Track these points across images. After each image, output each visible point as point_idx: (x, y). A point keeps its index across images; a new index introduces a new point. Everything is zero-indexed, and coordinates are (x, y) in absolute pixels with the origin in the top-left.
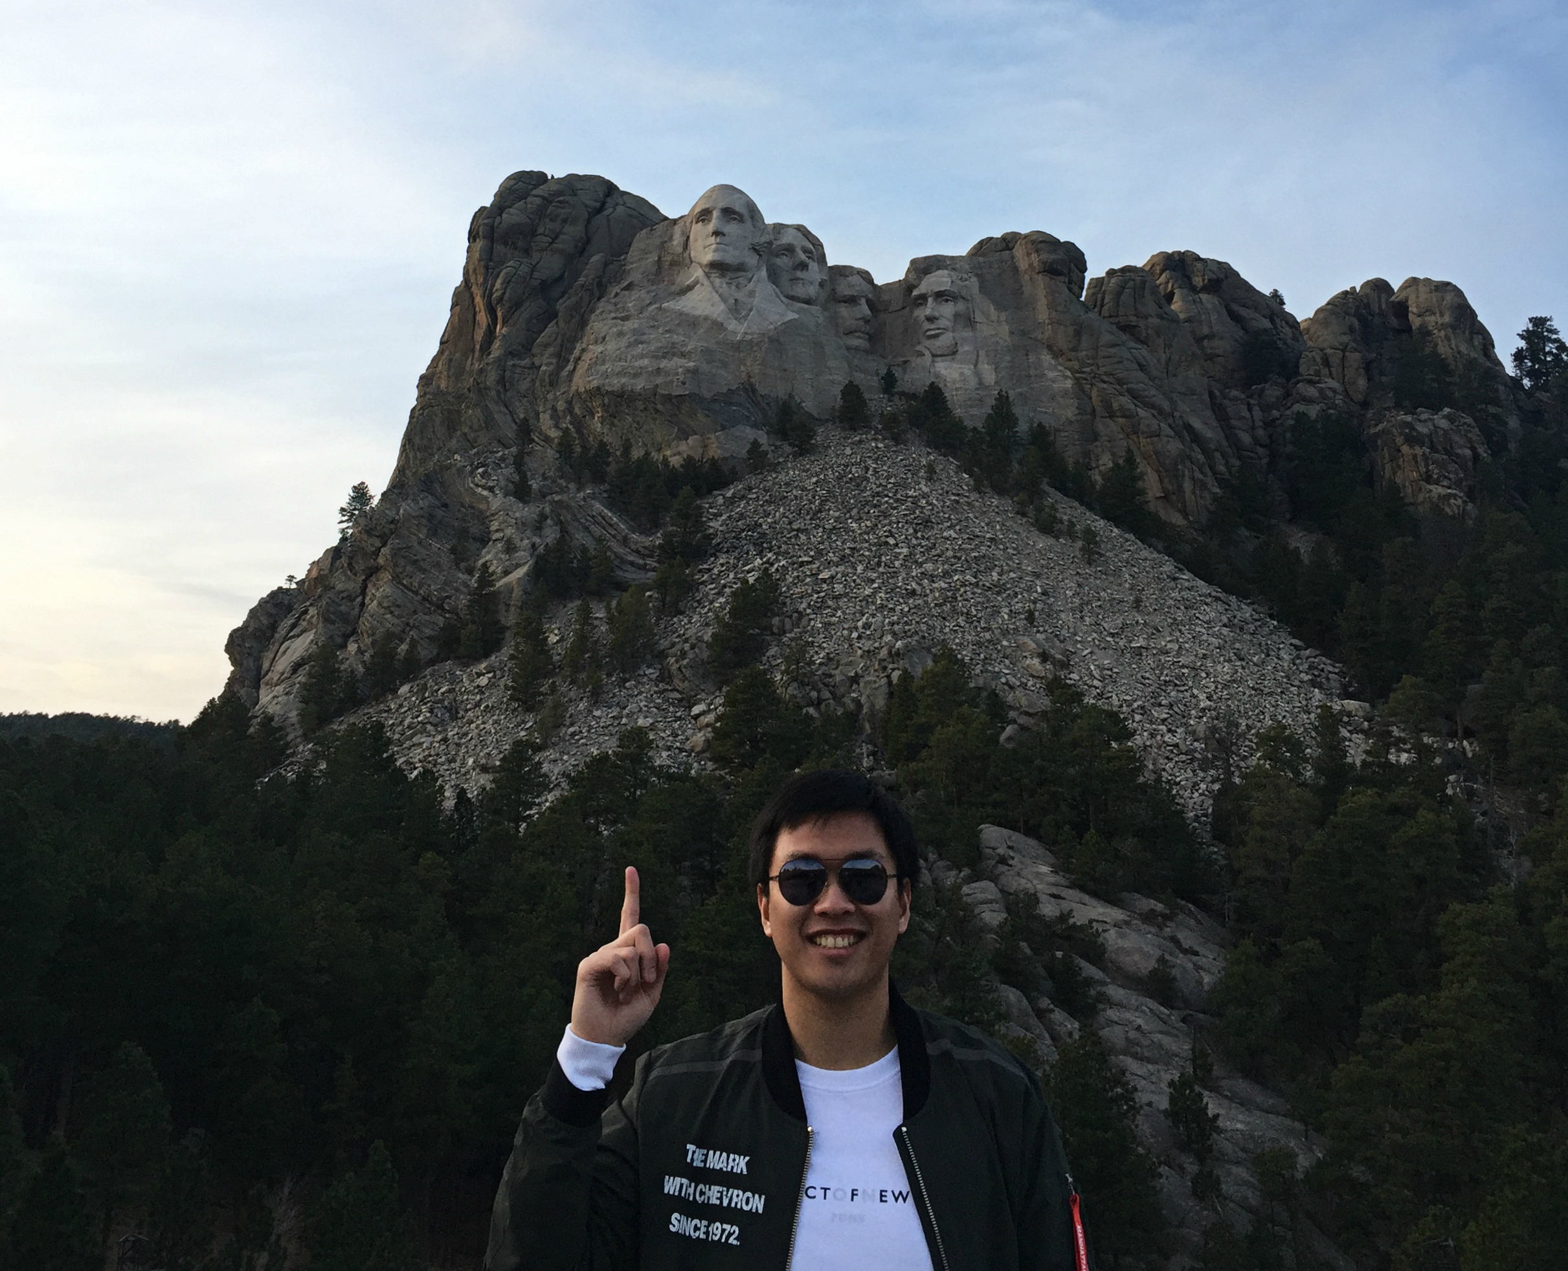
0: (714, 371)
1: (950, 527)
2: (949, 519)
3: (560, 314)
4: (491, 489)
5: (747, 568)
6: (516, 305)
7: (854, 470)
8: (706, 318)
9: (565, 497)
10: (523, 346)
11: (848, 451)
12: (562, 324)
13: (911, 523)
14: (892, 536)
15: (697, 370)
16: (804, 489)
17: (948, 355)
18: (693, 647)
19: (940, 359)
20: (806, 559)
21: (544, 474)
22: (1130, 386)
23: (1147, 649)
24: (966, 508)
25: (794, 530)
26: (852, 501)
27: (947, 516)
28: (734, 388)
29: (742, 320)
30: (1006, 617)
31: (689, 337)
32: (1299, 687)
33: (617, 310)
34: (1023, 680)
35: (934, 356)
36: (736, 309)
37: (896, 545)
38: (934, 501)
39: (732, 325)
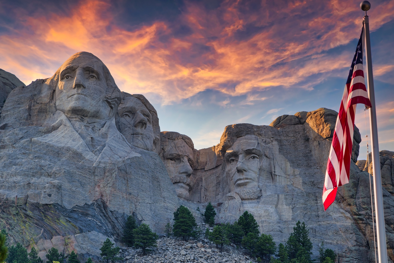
0: (74, 189)
8: (68, 149)
11: (183, 252)
15: (60, 187)
17: (254, 198)
28: (89, 204)
29: (97, 152)
31: (55, 162)
35: (242, 199)
36: (92, 144)
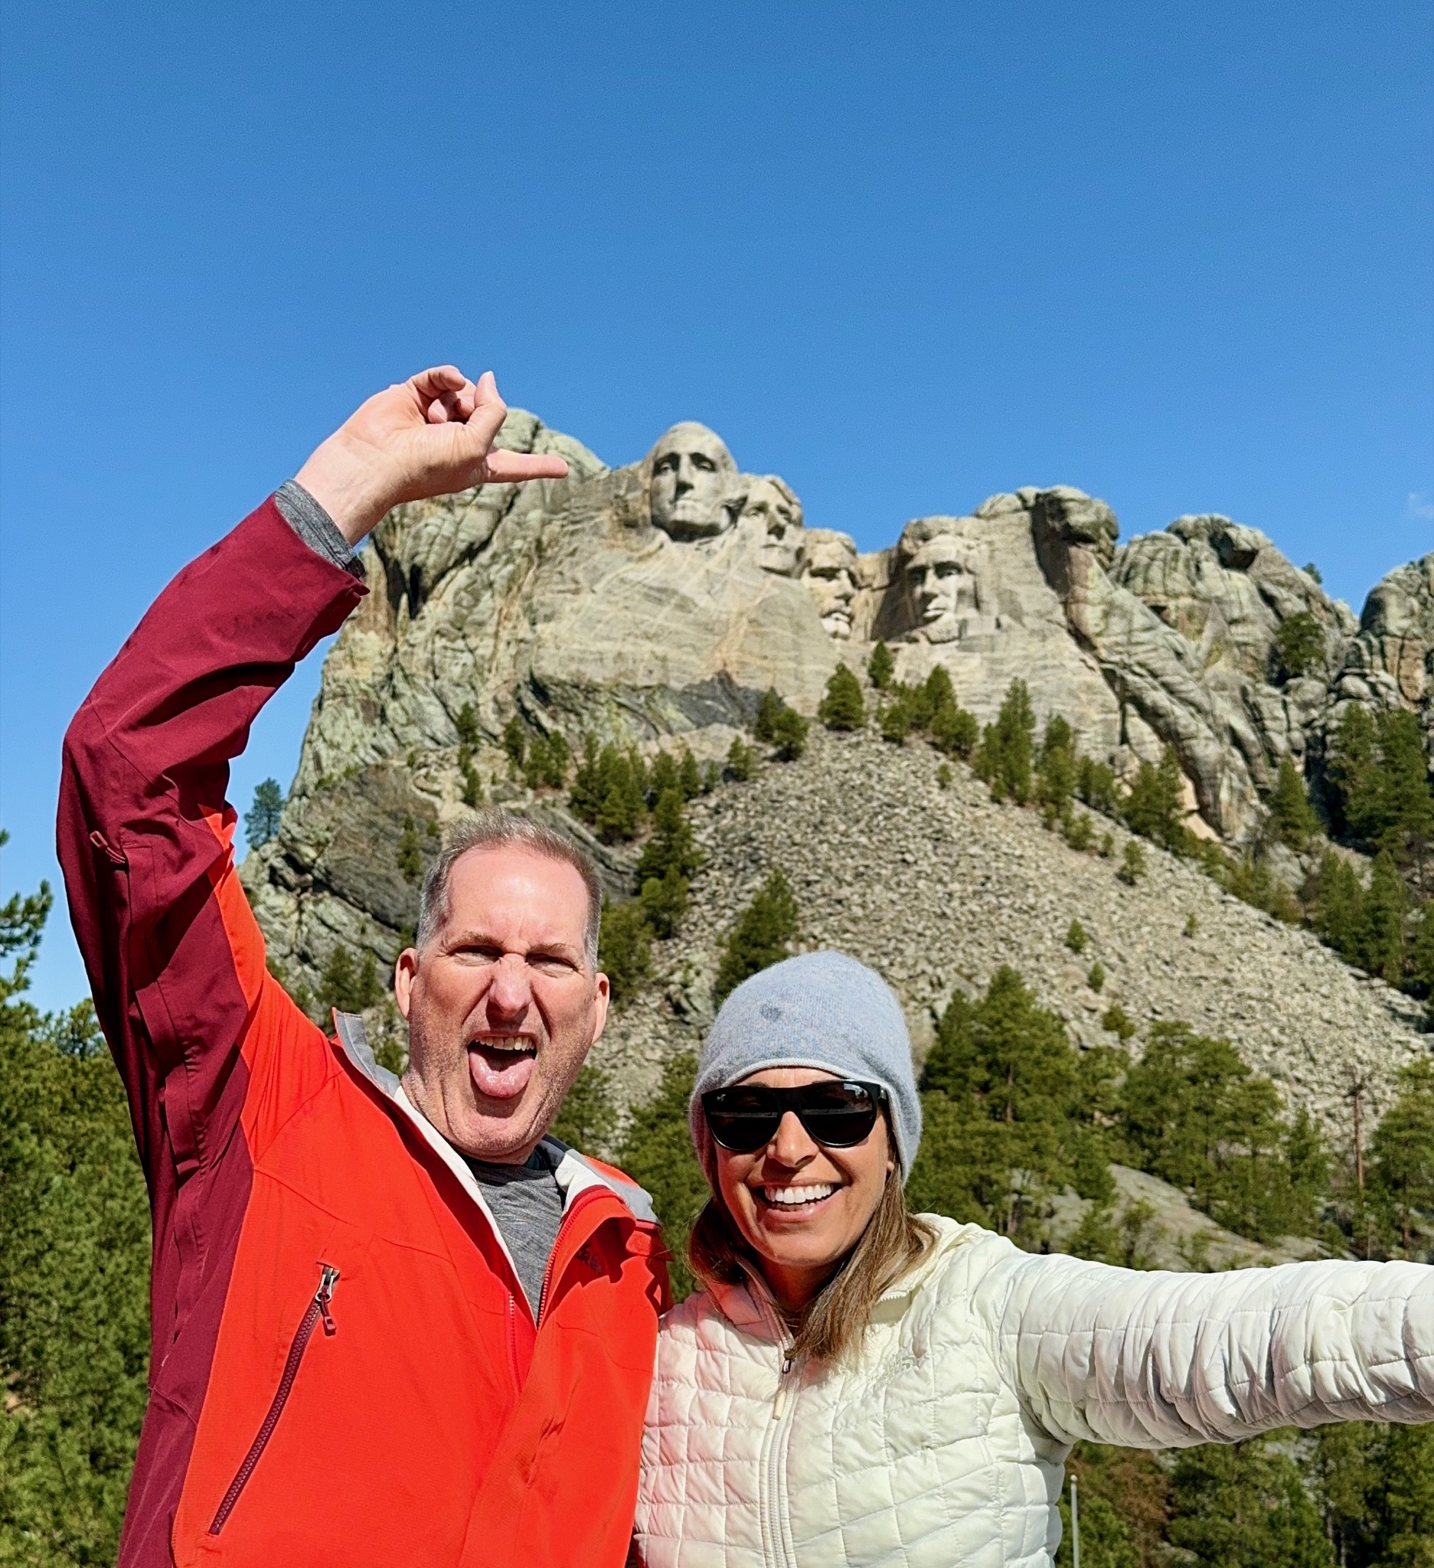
0: (684, 658)
1: (975, 842)
2: (973, 834)
3: (496, 586)
4: (438, 794)
5: (747, 887)
6: (442, 575)
7: (854, 776)
8: (673, 591)
9: (522, 805)
10: (452, 624)
11: (847, 755)
12: (497, 597)
13: (929, 838)
14: (909, 851)
15: (665, 656)
16: (800, 798)
17: (949, 641)
18: (698, 974)
19: (938, 647)
20: (813, 877)
21: (494, 777)
22: (1167, 679)
23: (1206, 978)
24: (987, 821)
25: (794, 844)
26: (859, 812)
27: (968, 829)
28: (708, 678)
29: (716, 595)
30: (1049, 943)
31: (655, 616)
33: (563, 582)
35: (933, 643)
36: (708, 582)
37: (916, 862)
38: (952, 814)
39: (703, 601)
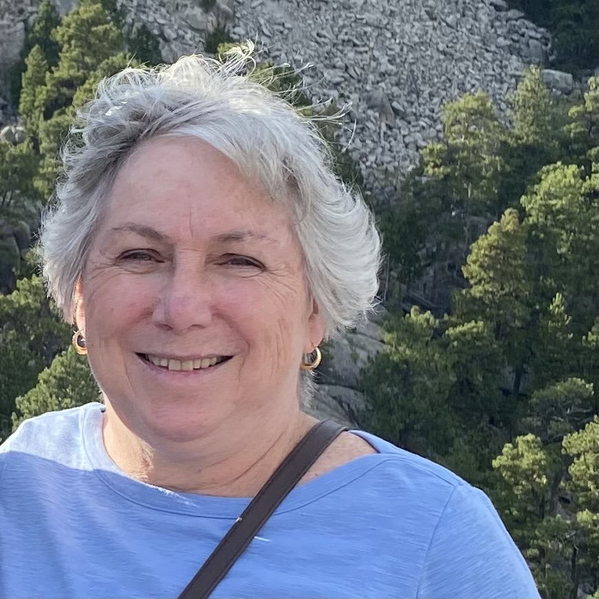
32: (495, 53)
34: (181, 32)
